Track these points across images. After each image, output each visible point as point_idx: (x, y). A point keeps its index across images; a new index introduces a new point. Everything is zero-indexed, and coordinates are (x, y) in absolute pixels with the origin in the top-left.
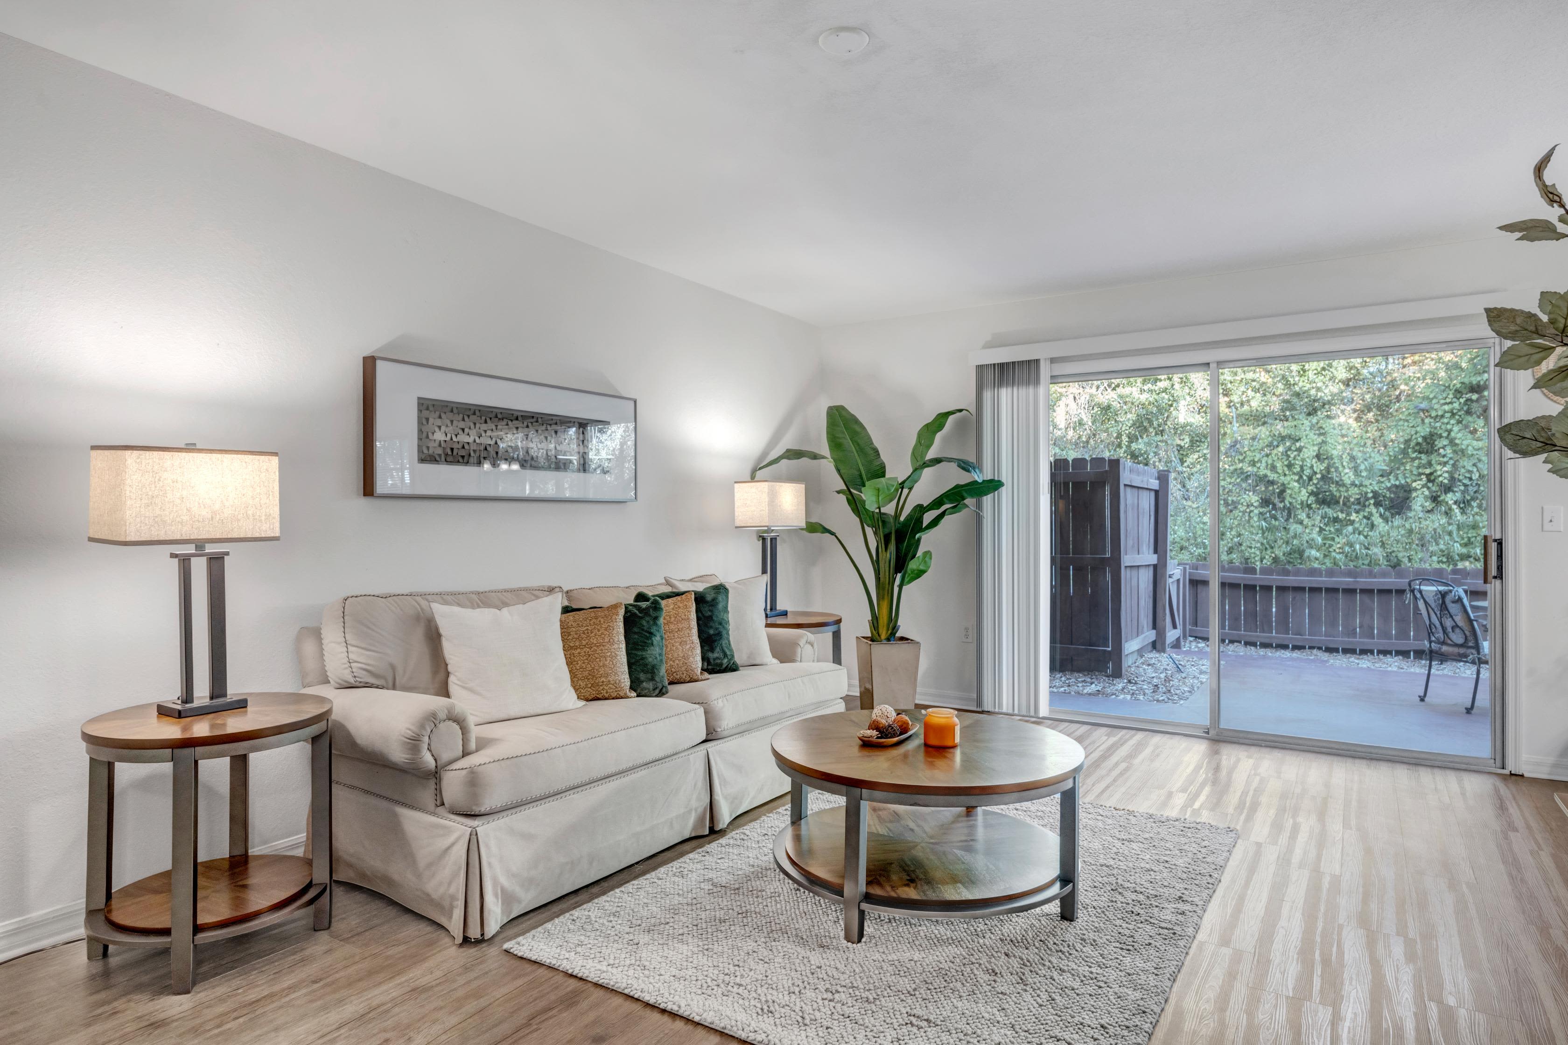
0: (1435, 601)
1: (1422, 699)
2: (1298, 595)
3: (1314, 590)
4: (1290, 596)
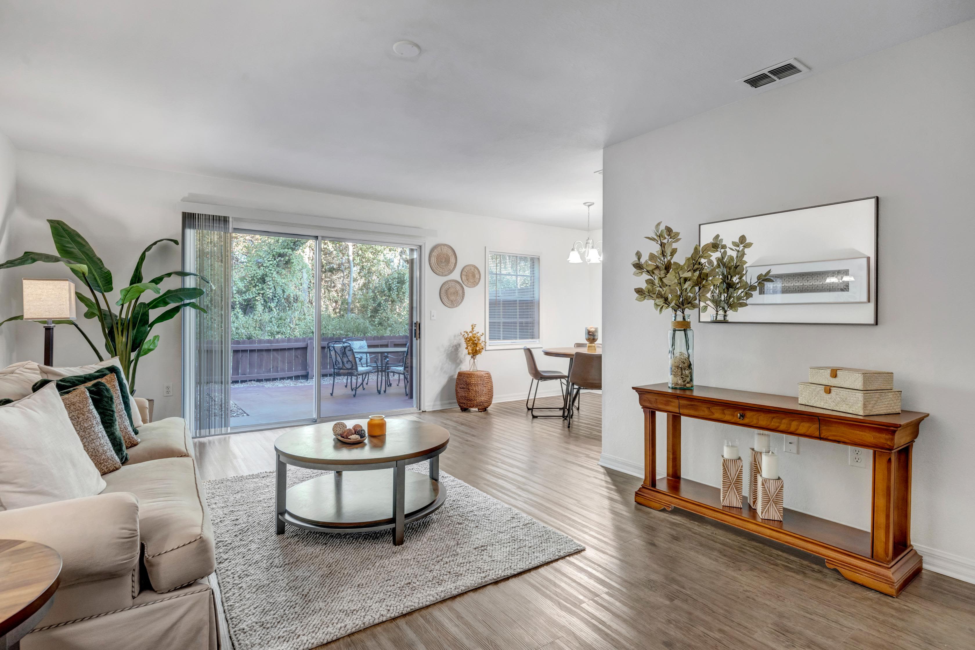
0: (340, 351)
1: (332, 394)
2: (244, 354)
3: (252, 351)
4: (240, 354)
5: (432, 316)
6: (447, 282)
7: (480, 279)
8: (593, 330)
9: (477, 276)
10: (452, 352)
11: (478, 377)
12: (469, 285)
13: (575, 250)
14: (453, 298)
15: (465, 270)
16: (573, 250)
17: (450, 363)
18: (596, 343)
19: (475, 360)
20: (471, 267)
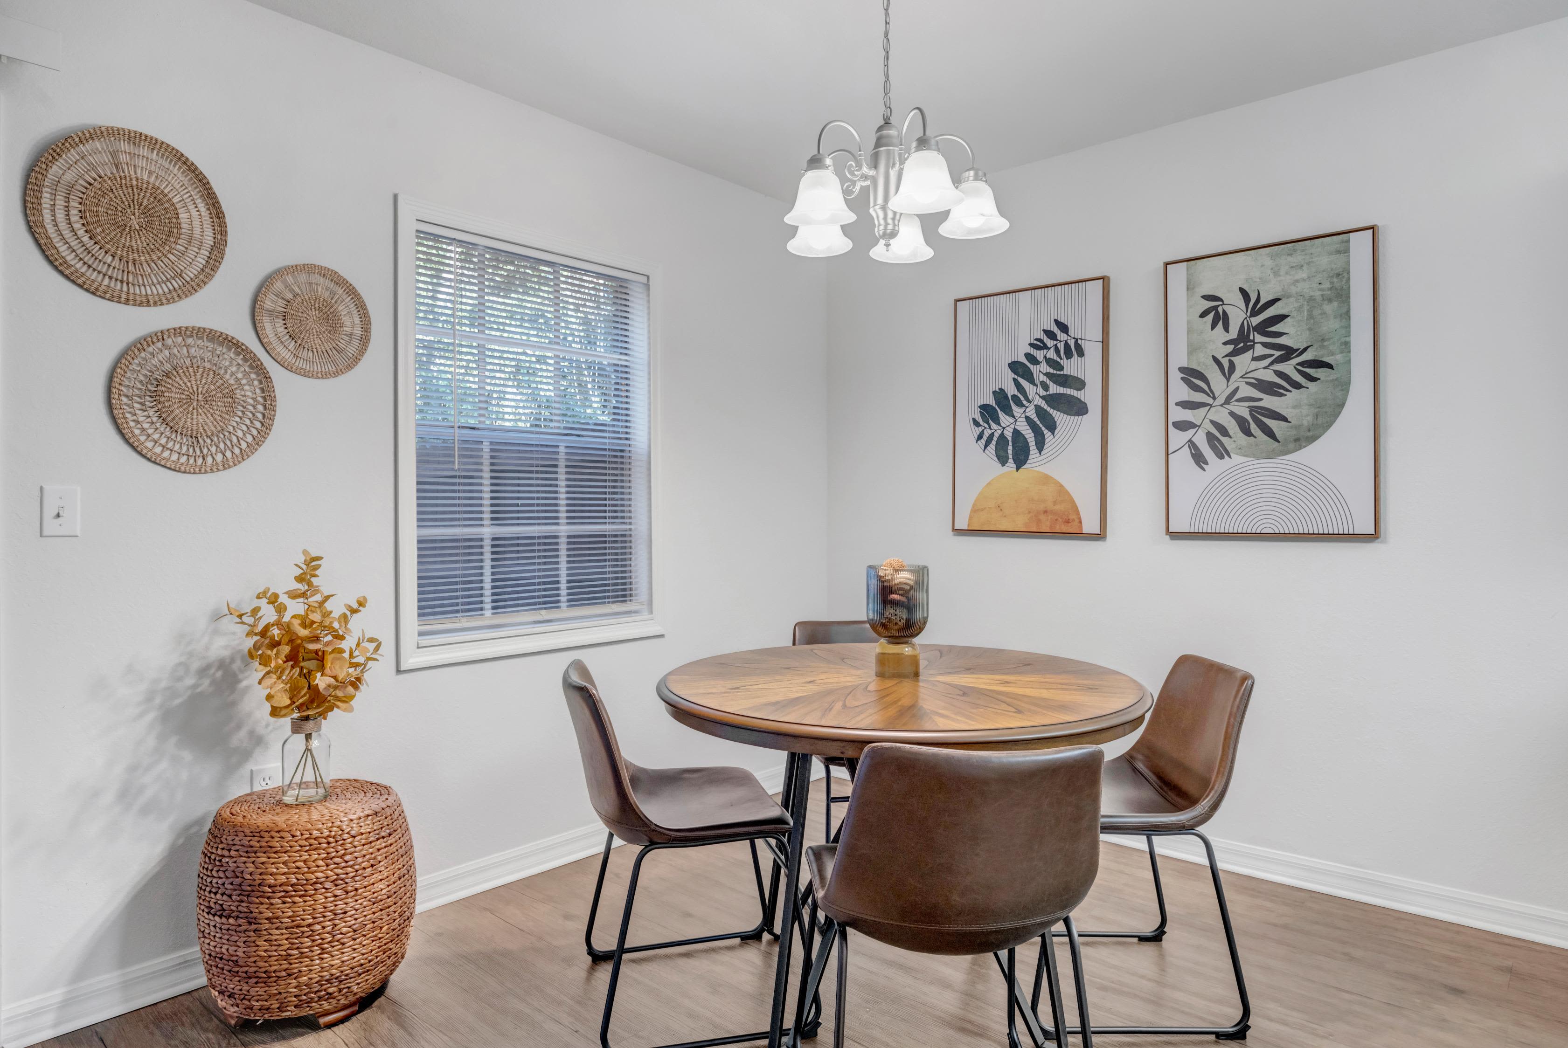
5: (50, 512)
6: (160, 336)
7: (365, 341)
8: (904, 577)
9: (350, 322)
10: (195, 700)
11: (312, 844)
12: (300, 364)
13: (828, 161)
14: (200, 420)
15: (278, 285)
16: (815, 162)
17: (187, 755)
18: (916, 640)
19: (315, 743)
20: (316, 278)
